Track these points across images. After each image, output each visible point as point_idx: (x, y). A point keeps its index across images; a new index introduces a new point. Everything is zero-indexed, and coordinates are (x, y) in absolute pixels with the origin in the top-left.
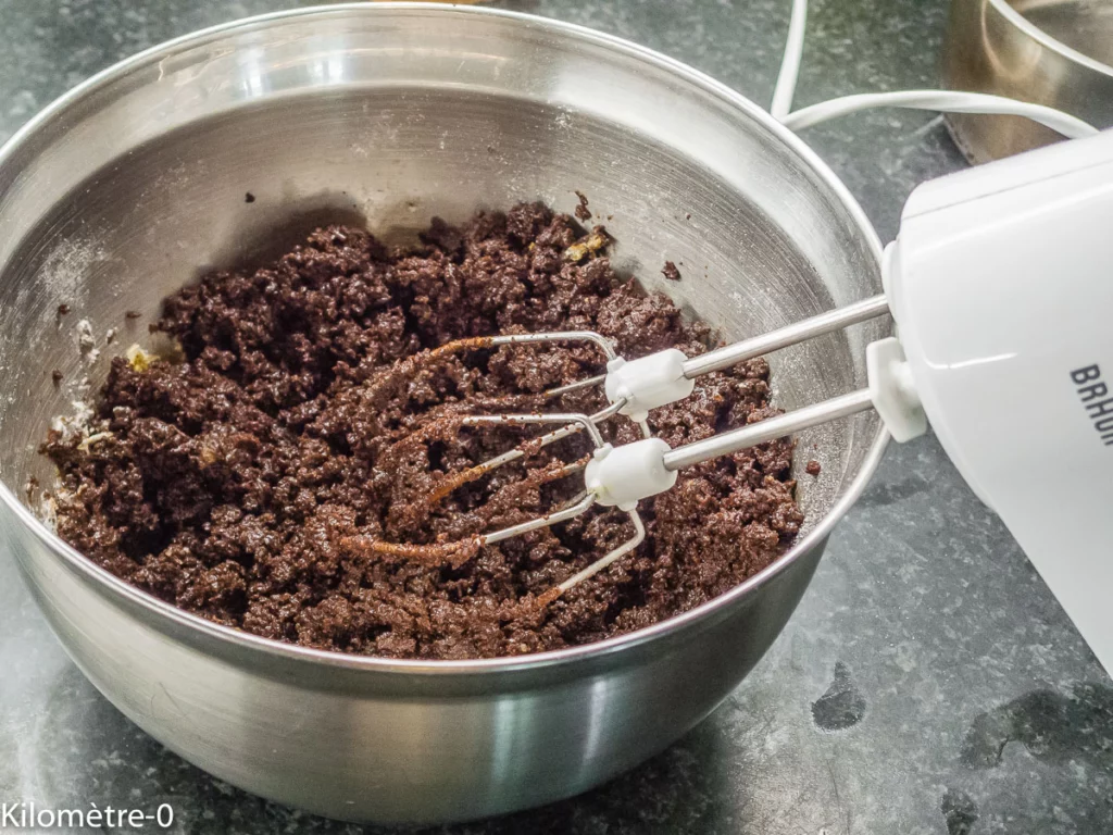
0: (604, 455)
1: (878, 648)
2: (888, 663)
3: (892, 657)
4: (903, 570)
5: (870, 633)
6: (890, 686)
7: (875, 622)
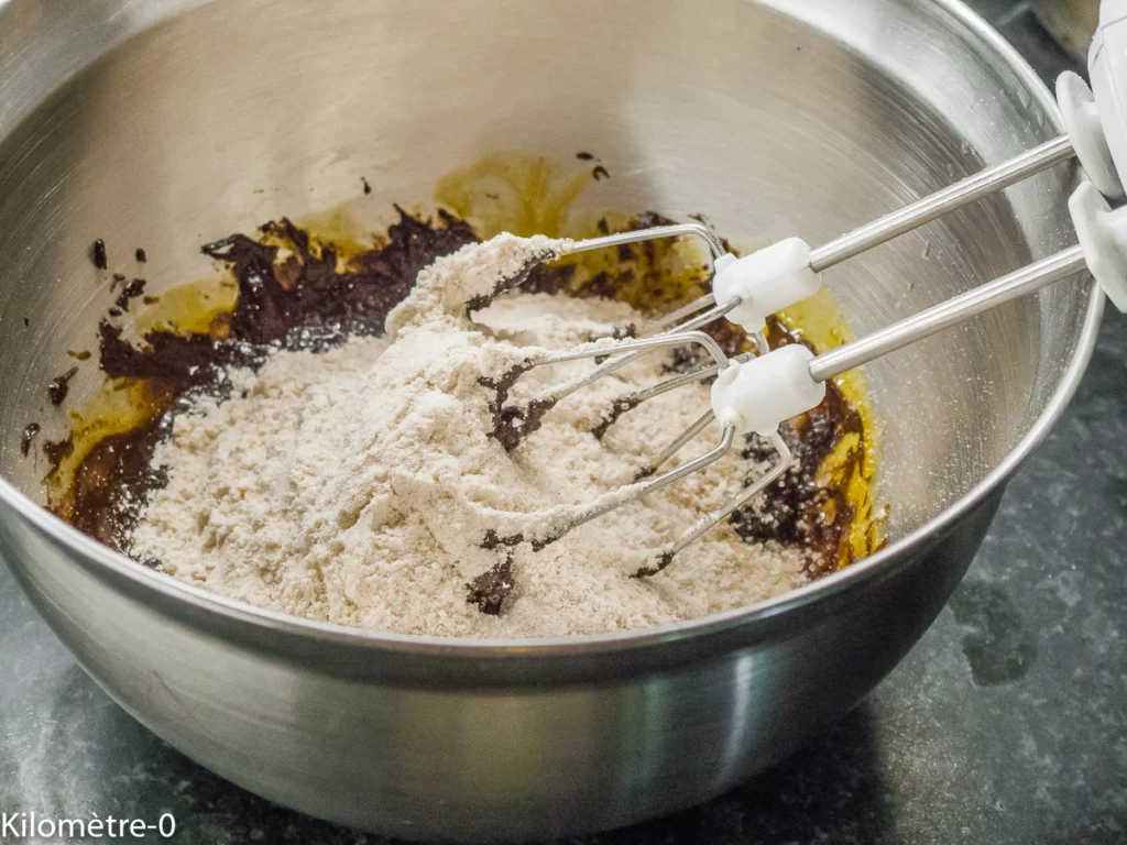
0: (734, 376)
1: (1035, 582)
2: (1049, 597)
3: (1052, 591)
4: (1050, 491)
5: (1024, 564)
6: (1054, 625)
7: (1027, 553)
